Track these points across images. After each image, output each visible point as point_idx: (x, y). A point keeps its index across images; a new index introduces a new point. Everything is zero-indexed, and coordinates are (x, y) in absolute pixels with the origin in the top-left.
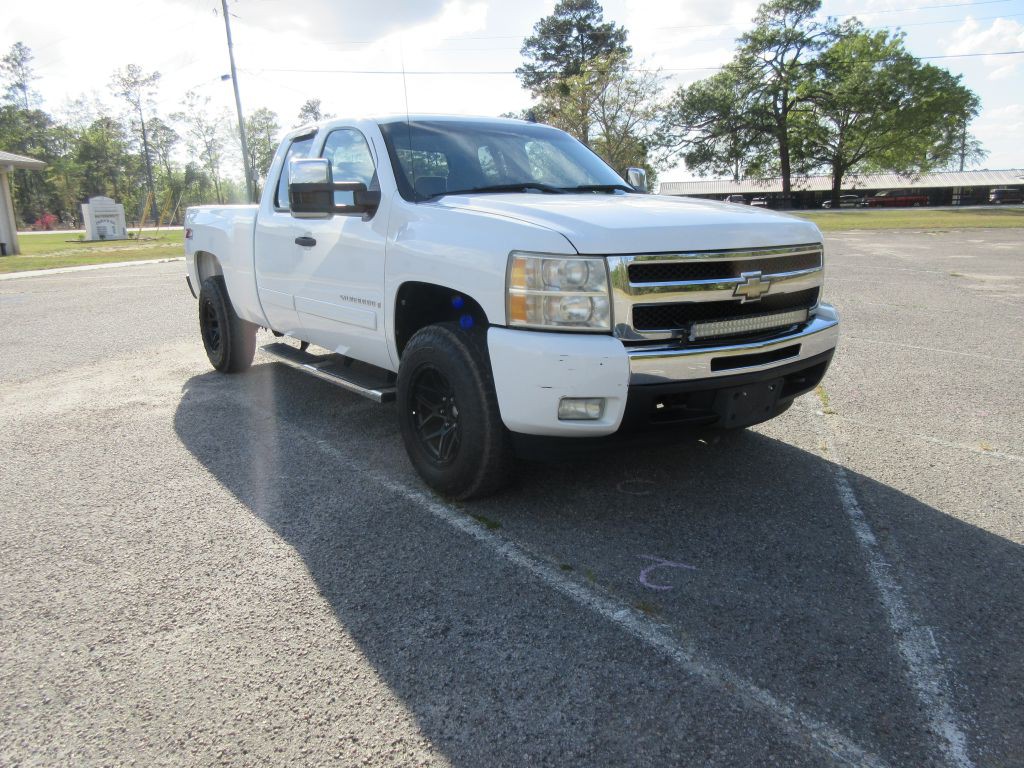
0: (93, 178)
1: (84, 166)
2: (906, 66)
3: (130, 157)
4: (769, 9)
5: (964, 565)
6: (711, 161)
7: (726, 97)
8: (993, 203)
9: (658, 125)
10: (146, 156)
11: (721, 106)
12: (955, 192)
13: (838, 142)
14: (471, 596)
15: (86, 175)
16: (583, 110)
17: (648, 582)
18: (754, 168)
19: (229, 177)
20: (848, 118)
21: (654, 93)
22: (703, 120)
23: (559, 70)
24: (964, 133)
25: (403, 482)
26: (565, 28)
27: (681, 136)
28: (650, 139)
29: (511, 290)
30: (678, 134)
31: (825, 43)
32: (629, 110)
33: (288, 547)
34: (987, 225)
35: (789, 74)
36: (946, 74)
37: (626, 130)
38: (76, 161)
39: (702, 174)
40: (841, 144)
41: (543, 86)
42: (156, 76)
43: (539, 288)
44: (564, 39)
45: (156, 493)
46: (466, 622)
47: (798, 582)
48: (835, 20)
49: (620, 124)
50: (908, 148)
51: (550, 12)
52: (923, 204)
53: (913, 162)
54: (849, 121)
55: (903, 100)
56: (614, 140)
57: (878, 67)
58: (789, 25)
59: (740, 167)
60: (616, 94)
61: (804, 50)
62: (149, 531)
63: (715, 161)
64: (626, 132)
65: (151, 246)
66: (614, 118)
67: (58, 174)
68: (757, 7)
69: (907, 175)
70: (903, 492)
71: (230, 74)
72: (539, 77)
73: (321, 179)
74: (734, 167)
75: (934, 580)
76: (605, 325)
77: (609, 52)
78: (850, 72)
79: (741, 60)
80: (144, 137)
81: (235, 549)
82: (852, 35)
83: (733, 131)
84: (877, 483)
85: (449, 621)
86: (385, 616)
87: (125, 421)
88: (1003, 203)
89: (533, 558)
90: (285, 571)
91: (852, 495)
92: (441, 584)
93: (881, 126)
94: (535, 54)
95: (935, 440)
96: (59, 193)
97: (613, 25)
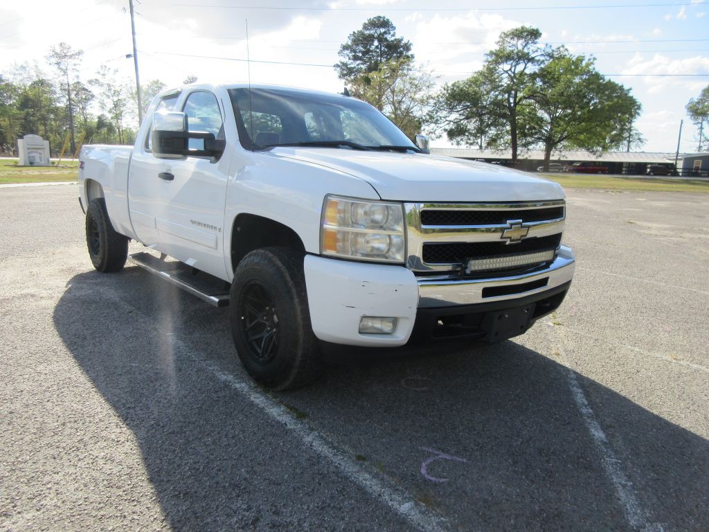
0: (30, 121)
1: (23, 113)
2: (595, 80)
3: (57, 108)
4: (507, 36)
5: (677, 462)
6: (464, 135)
7: (476, 93)
8: (648, 174)
9: (430, 109)
10: (69, 108)
11: (473, 98)
12: (624, 165)
13: (549, 127)
14: (280, 484)
15: (25, 119)
16: (379, 96)
17: (428, 474)
18: (492, 142)
19: (130, 127)
20: (557, 112)
21: (428, 87)
22: (459, 108)
23: (364, 67)
24: (631, 127)
25: (231, 372)
26: (370, 39)
27: (445, 117)
28: (424, 118)
29: (325, 226)
30: (443, 116)
31: (543, 61)
32: (411, 97)
33: (128, 432)
34: (648, 188)
35: (518, 79)
36: (621, 88)
37: (408, 111)
38: (18, 109)
39: (458, 143)
40: (551, 129)
41: (352, 77)
42: (79, 53)
43: (348, 225)
44: (368, 47)
45: (27, 376)
46: (274, 513)
47: (550, 477)
48: (550, 47)
49: (403, 107)
50: (595, 135)
51: (360, 28)
52: (603, 172)
53: (598, 144)
54: (557, 114)
55: (592, 102)
56: (399, 117)
57: (577, 80)
58: (520, 47)
59: (484, 140)
60: (402, 86)
61: (529, 65)
62: (11, 413)
63: (467, 136)
64: (408, 113)
65: (66, 172)
66: (400, 102)
67: (4, 116)
68: (499, 34)
69: (594, 152)
70: (620, 393)
71: (133, 54)
72: (350, 71)
73: (179, 128)
74: (479, 141)
75: (656, 476)
76: (399, 258)
77: (399, 57)
78: (558, 81)
79: (487, 68)
80: (69, 95)
81: (83, 432)
82: (561, 58)
83: (480, 115)
84: (601, 385)
85: (259, 511)
86: (204, 505)
87: (15, 309)
88: (655, 175)
89: (334, 448)
90: (123, 456)
91: (582, 395)
92: (255, 472)
93: (578, 119)
94: (348, 55)
95: (637, 349)
96: (4, 131)
97: (402, 40)
